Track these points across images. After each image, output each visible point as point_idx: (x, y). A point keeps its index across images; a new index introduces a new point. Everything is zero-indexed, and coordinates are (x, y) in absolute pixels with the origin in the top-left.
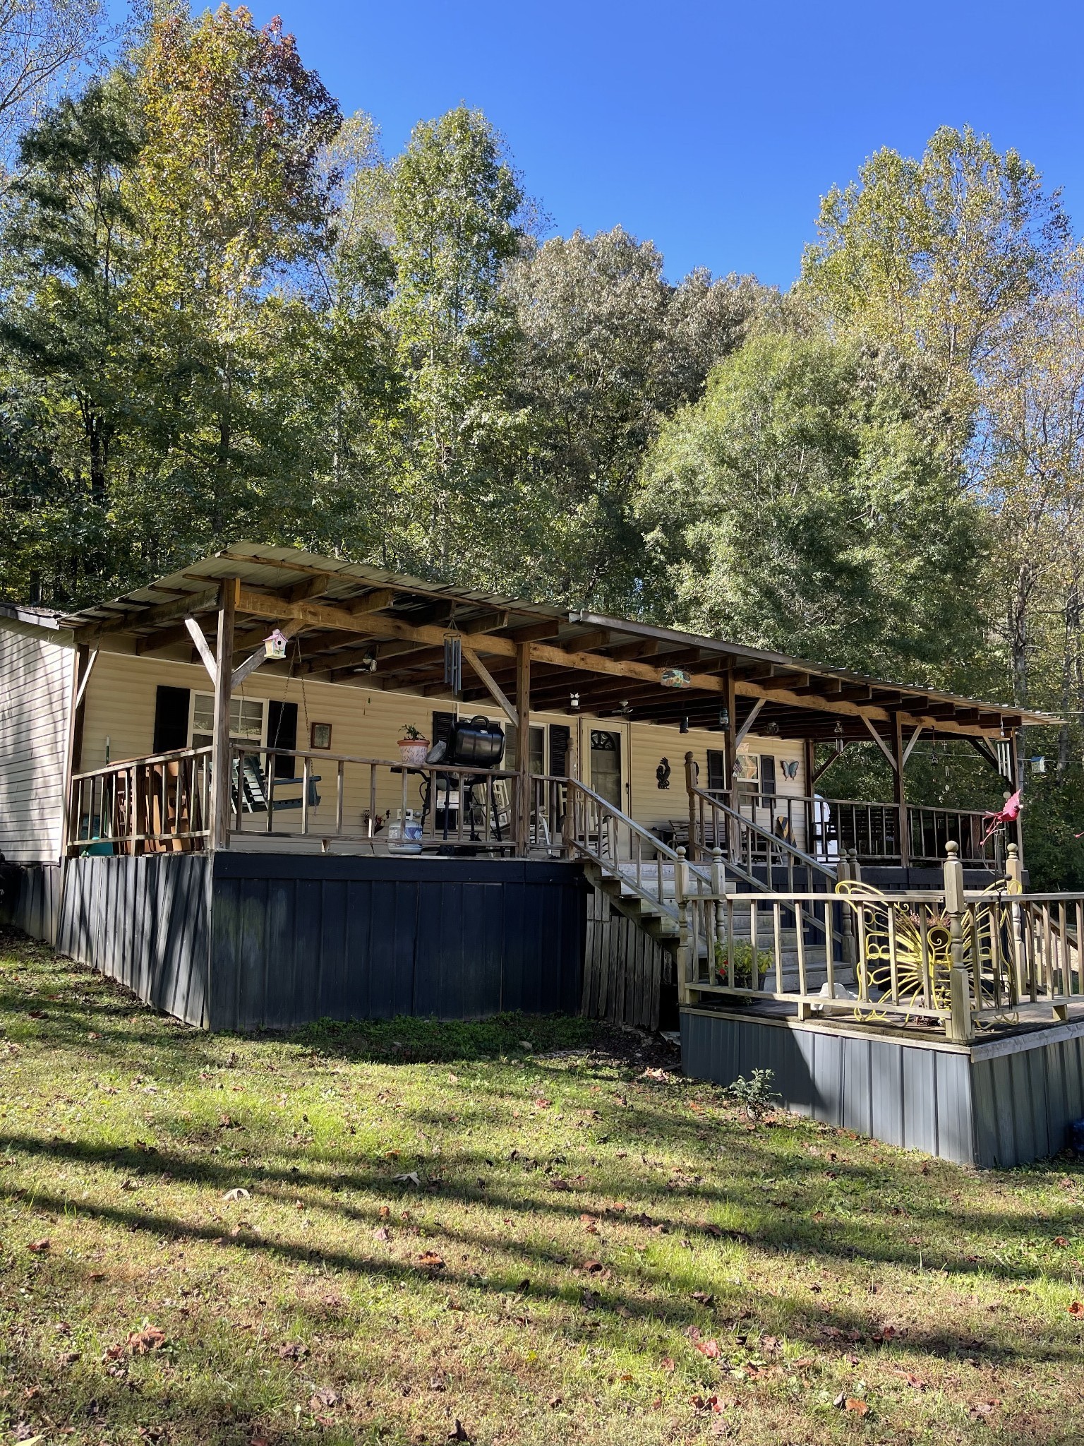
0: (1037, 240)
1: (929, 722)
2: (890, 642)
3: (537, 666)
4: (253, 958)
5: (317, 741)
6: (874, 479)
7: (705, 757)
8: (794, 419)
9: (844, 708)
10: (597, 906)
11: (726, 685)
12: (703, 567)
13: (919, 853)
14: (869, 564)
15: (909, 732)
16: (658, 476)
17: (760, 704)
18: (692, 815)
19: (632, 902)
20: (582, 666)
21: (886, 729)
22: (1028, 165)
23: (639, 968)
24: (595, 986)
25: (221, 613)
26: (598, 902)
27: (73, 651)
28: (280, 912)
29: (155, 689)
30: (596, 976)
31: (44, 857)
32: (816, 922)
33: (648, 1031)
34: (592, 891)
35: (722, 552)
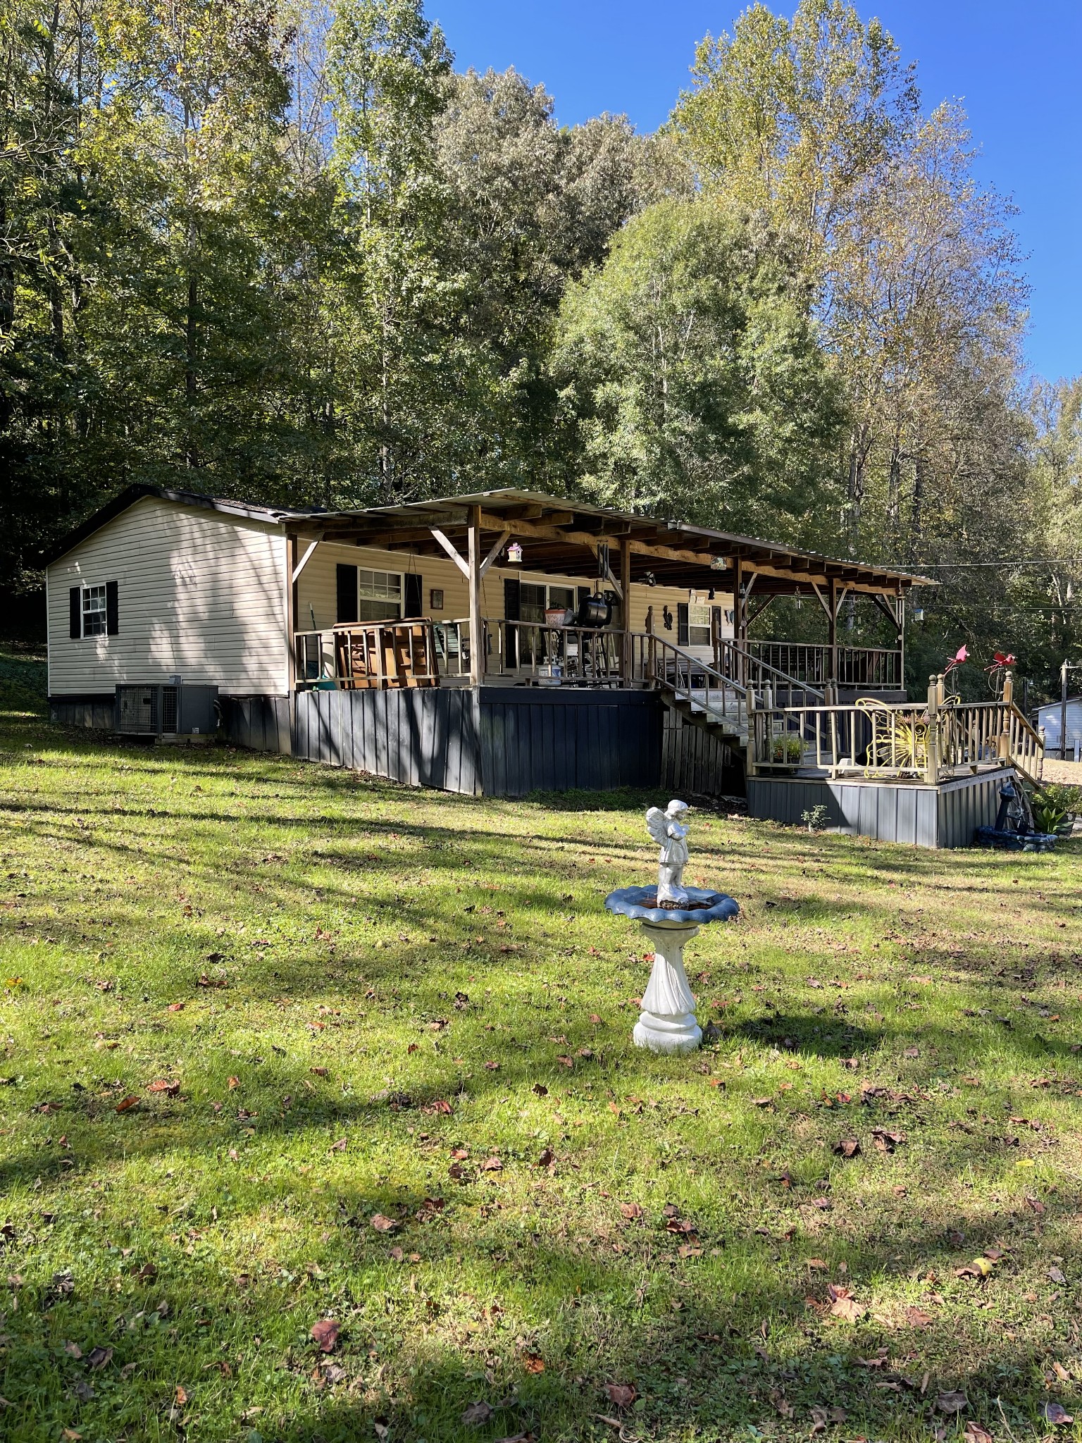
0: (892, 111)
1: (852, 585)
2: (767, 498)
3: (633, 556)
4: (500, 753)
5: (435, 603)
6: (759, 351)
7: (676, 608)
8: (692, 291)
9: (802, 577)
10: (671, 719)
11: (736, 564)
12: (611, 426)
13: (843, 680)
14: (752, 427)
15: (840, 592)
16: (570, 337)
17: (754, 576)
18: (716, 657)
19: (701, 715)
20: (656, 555)
21: (827, 590)
22: (887, 34)
23: (705, 757)
24: (671, 769)
25: (471, 531)
26: (673, 717)
27: (284, 539)
28: (511, 724)
29: (335, 567)
30: (671, 764)
31: (270, 691)
32: (810, 727)
33: (713, 796)
34: (668, 709)
35: (629, 412)
